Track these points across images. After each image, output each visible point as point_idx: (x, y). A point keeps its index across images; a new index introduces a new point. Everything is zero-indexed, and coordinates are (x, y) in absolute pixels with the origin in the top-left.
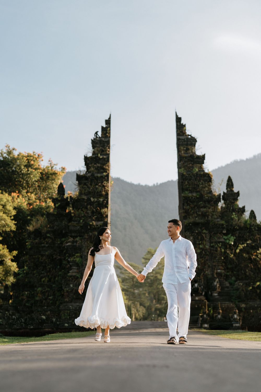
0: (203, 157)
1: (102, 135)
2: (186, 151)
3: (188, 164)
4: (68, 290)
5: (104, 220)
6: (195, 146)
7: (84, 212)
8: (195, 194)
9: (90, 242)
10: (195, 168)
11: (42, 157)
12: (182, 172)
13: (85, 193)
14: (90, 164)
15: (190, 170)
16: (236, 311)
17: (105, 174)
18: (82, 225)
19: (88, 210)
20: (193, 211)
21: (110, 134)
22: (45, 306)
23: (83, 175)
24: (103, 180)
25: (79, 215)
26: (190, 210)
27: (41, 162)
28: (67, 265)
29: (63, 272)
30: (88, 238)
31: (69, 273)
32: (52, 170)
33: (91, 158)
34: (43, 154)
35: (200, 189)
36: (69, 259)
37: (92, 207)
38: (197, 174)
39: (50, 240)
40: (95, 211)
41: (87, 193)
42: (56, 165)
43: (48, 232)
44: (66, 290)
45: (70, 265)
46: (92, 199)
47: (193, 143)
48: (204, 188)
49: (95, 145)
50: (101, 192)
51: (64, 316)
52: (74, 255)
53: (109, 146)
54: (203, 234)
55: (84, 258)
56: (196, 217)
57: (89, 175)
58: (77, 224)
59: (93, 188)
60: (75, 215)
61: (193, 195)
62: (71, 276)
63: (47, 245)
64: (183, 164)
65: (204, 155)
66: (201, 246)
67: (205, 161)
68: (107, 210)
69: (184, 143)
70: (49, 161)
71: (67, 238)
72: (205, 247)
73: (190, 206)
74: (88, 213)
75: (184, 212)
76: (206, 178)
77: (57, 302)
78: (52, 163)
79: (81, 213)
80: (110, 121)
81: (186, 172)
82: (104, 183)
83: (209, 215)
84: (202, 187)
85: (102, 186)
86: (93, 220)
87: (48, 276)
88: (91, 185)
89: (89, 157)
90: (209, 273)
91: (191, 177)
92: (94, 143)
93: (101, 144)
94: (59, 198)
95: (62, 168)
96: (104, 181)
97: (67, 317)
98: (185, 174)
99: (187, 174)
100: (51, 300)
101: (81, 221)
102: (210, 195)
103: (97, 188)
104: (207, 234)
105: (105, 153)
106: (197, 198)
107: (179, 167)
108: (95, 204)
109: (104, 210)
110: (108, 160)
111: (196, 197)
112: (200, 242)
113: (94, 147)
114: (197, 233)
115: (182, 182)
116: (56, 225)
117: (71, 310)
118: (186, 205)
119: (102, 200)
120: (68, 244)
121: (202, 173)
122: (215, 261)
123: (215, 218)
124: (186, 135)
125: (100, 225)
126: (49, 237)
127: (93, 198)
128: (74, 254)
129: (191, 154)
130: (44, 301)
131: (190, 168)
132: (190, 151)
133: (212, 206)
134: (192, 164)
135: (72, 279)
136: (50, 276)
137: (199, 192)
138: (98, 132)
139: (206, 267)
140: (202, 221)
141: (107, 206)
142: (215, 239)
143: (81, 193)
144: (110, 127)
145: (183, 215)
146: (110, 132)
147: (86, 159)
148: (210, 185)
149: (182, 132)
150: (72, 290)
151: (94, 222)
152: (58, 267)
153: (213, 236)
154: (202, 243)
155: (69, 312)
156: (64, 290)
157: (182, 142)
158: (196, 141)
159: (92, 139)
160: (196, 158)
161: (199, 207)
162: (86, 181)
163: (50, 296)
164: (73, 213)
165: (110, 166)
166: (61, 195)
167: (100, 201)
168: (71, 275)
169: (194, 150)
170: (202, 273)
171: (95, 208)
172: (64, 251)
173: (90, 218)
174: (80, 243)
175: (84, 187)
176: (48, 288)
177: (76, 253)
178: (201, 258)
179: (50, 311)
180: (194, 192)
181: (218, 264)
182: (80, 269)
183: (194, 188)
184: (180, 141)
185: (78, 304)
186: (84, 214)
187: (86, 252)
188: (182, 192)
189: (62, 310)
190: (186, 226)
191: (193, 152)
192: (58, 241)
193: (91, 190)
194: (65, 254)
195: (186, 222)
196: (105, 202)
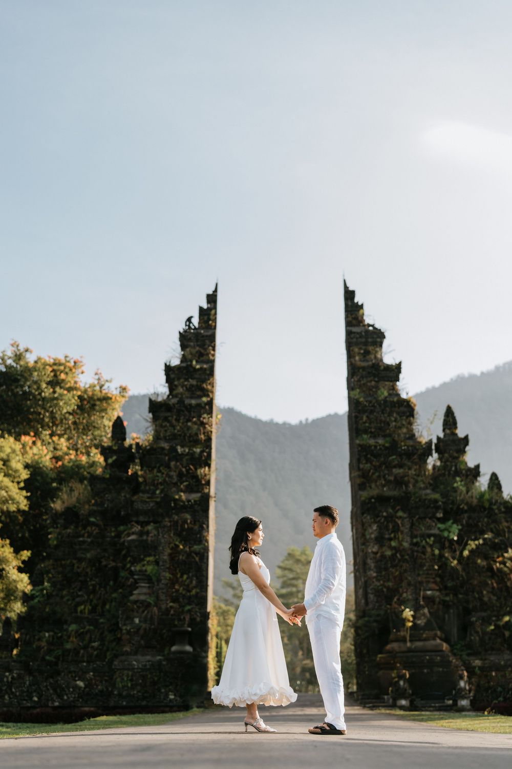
0: (398, 368)
1: (199, 323)
2: (365, 356)
3: (367, 382)
4: (130, 629)
5: (203, 489)
6: (381, 346)
7: (163, 474)
8: (381, 441)
9: (174, 534)
10: (382, 390)
11: (82, 366)
12: (356, 398)
13: (165, 438)
14: (176, 379)
15: (371, 392)
16: (463, 674)
17: (205, 399)
18: (158, 500)
19: (170, 471)
20: (377, 474)
21: (216, 323)
22: (84, 662)
23: (163, 402)
24: (202, 412)
25: (154, 480)
26: (372, 471)
27: (81, 376)
28: (127, 579)
29: (121, 593)
30: (170, 526)
31: (132, 594)
32: (101, 391)
33: (178, 368)
34: (84, 361)
35: (392, 429)
36: (133, 568)
37: (178, 464)
38: (385, 400)
39: (95, 529)
40: (185, 472)
41: (169, 436)
42: (110, 381)
43: (93, 513)
44: (126, 629)
45: (134, 579)
46: (179, 449)
47: (379, 340)
48: (400, 428)
49: (186, 343)
50: (197, 434)
51: (122, 683)
52: (143, 560)
53: (213, 345)
54: (397, 520)
55: (163, 565)
56: (384, 486)
57: (174, 401)
58: (148, 498)
59: (181, 427)
60: (145, 481)
61: (377, 442)
62: (136, 602)
63: (89, 540)
64: (359, 381)
65: (400, 363)
66: (393, 544)
67: (401, 376)
68: (209, 471)
69: (360, 340)
70: (96, 374)
71: (129, 526)
72: (401, 545)
73: (371, 464)
74: (170, 477)
75: (359, 476)
76: (402, 409)
77: (108, 654)
78: (102, 377)
79: (157, 476)
80: (216, 296)
81: (364, 398)
82: (204, 418)
83: (409, 482)
84: (395, 426)
85: (199, 423)
86: (182, 491)
87: (91, 601)
88: (178, 420)
89: (175, 367)
90: (410, 597)
91: (373, 406)
92: (185, 339)
93: (197, 342)
94: (115, 446)
95: (121, 387)
96: (204, 413)
97: (127, 683)
98: (362, 401)
99: (366, 401)
100: (97, 649)
101: (158, 492)
102: (410, 443)
103: (189, 428)
104: (406, 520)
105: (205, 358)
106: (386, 448)
107: (350, 388)
108: (184, 460)
109: (202, 471)
110: (211, 372)
111: (384, 446)
112: (392, 535)
113: (183, 347)
114: (385, 517)
115: (356, 417)
116: (108, 500)
117: (136, 670)
118: (364, 462)
119: (198, 450)
120: (130, 538)
121: (395, 399)
122: (421, 573)
123: (420, 488)
124: (364, 326)
125: (195, 501)
126: (93, 524)
127: (182, 447)
128: (142, 557)
129: (374, 361)
130: (82, 651)
131: (372, 390)
132: (373, 357)
133: (416, 464)
134: (376, 382)
135: (139, 607)
136: (95, 601)
137: (390, 435)
138: (192, 317)
139: (404, 584)
140: (395, 493)
141: (209, 462)
142: (422, 530)
143: (157, 438)
144: (215, 308)
145: (358, 481)
146: (216, 318)
147: (168, 369)
148: (411, 424)
149: (356, 318)
150: (138, 630)
151: (182, 494)
153: (417, 524)
154: (395, 537)
155: (130, 673)
156: (121, 630)
157: (357, 338)
158: (384, 337)
159: (180, 332)
160: (383, 370)
161: (389, 467)
162: (169, 414)
163: (95, 642)
164: (142, 476)
165: (215, 384)
166: (118, 440)
167: (194, 452)
168: (136, 599)
169: (380, 353)
170: (395, 596)
171: (185, 467)
172: (124, 552)
173: (174, 487)
174: (155, 535)
175: (164, 424)
176: (90, 625)
177: (146, 556)
178: (393, 566)
179: (94, 672)
180: (379, 436)
181: (427, 579)
182: (153, 587)
183: (380, 429)
184: (352, 336)
185: (148, 658)
186: (163, 479)
187: (166, 553)
188: (357, 437)
189: (118, 669)
190: (364, 504)
191: (378, 358)
192: (111, 532)
193: (178, 431)
194: (125, 556)
195: (364, 495)
196: (204, 455)
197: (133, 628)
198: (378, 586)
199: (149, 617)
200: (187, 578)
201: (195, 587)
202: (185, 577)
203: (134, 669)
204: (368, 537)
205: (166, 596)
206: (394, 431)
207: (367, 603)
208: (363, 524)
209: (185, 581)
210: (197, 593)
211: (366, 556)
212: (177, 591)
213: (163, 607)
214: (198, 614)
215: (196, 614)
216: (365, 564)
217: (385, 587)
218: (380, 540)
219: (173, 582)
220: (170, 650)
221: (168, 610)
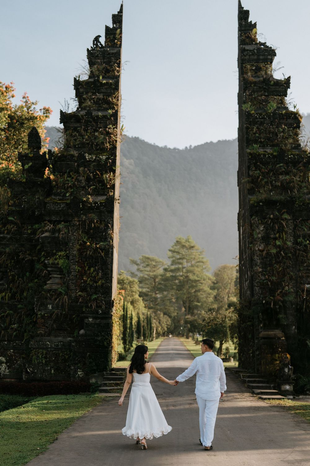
0: (287, 83)
1: (105, 42)
2: (256, 73)
3: (258, 96)
4: (44, 314)
5: (108, 193)
6: (271, 62)
7: (73, 178)
8: (269, 150)
9: (82, 232)
10: (272, 103)
11: (13, 90)
12: (247, 110)
13: (75, 146)
14: (84, 93)
15: (261, 106)
17: (110, 111)
18: (68, 202)
19: (80, 176)
20: (265, 180)
21: (121, 42)
22: (5, 341)
23: (73, 114)
24: (108, 123)
25: (64, 184)
26: (261, 177)
27: (11, 99)
28: (42, 271)
29: (36, 282)
30: (79, 224)
31: (46, 284)
32: (28, 113)
33: (86, 83)
34: (14, 86)
35: (279, 140)
36: (46, 261)
37: (86, 169)
38: (274, 113)
39: (14, 227)
40: (92, 177)
41: (78, 144)
42: (36, 104)
43: (10, 213)
44: (41, 314)
45: (48, 271)
46: (87, 156)
47: (269, 57)
48: (287, 138)
49: (93, 60)
50: (103, 143)
51: (37, 360)
52: (55, 254)
53: (118, 62)
54: (282, 221)
55: (73, 260)
56: (271, 191)
57: (83, 113)
58: (60, 200)
59: (88, 136)
60: (57, 185)
61: (265, 151)
62: (49, 291)
63: (9, 236)
64: (251, 95)
65: (290, 77)
66: (278, 243)
67: (289, 91)
68: (114, 176)
69: (252, 57)
70: (24, 98)
71: (43, 224)
72: (285, 244)
73: (260, 171)
74: (79, 181)
75: (249, 182)
76: (290, 121)
77: (25, 334)
78: (28, 100)
79: (68, 181)
80: (121, 16)
81: (255, 111)
82: (110, 128)
83: (294, 187)
84: (283, 136)
85: (105, 133)
86: (89, 194)
87: (11, 289)
88: (86, 131)
89: (83, 81)
90: (292, 290)
91: (263, 118)
92: (92, 56)
93: (104, 59)
94: (31, 154)
95: (44, 109)
96: (110, 124)
97: (42, 360)
98: (253, 114)
99: (257, 114)
100: (16, 330)
101: (68, 195)
102: (296, 152)
103: (96, 138)
104: (289, 222)
105: (110, 74)
106: (274, 157)
107: (241, 101)
108: (92, 166)
109: (106, 176)
110: (115, 87)
111: (272, 154)
112: (277, 235)
113: (91, 64)
114: (272, 219)
115: (247, 128)
116: (25, 201)
117: (49, 350)
118: (254, 169)
119: (104, 157)
120: (44, 235)
121: (284, 112)
122: (302, 269)
123: (304, 194)
124: (256, 44)
125: (101, 203)
126: (12, 222)
127: (89, 154)
128: (54, 251)
129: (265, 77)
130: (3, 332)
131: (262, 104)
132: (263, 73)
133: (301, 171)
134: (265, 95)
135: (52, 295)
136: (14, 290)
137: (277, 145)
138: (99, 36)
139: (286, 278)
140: (282, 197)
141: (114, 168)
142: (304, 230)
143: (67, 146)
144: (121, 27)
145: (248, 186)
146: (121, 37)
147: (77, 84)
148: (297, 134)
149: (249, 37)
150: (51, 315)
151: (90, 197)
152: (28, 274)
153: (300, 226)
154: (279, 236)
155: (45, 352)
156: (37, 315)
157: (250, 55)
158: (275, 55)
159: (88, 50)
160: (273, 85)
161: (277, 173)
162: (78, 125)
163: (14, 324)
164: (54, 180)
165: (119, 98)
166: (34, 149)
167: (100, 159)
168: (49, 288)
169: (270, 70)
170: (278, 289)
171: (93, 173)
172: (38, 247)
173: (83, 190)
174: (65, 233)
175: (73, 134)
176: (10, 310)
177: (58, 251)
178: (277, 263)
179: (14, 350)
180: (267, 146)
181: (307, 274)
182: (64, 278)
183: (269, 139)
184: (245, 53)
185: (60, 339)
186: (72, 183)
187: (76, 249)
188: (247, 147)
189: (34, 348)
190: (252, 206)
191: (269, 74)
192: (27, 230)
193: (86, 140)
194: (40, 251)
195: (253, 198)
196: (109, 162)
197: (46, 314)
198: (263, 281)
199: (60, 304)
200: (94, 271)
201: (100, 279)
202: (92, 269)
203: (47, 348)
204: (256, 236)
205: (75, 287)
206: (282, 142)
207: (252, 295)
208: (251, 226)
209: (92, 273)
210: (103, 284)
211: (253, 253)
212: (85, 282)
213: (73, 295)
214: (104, 302)
215: (102, 302)
216: (252, 260)
217: (270, 281)
218: (266, 239)
219: (81, 274)
220: (79, 333)
221: (77, 298)
